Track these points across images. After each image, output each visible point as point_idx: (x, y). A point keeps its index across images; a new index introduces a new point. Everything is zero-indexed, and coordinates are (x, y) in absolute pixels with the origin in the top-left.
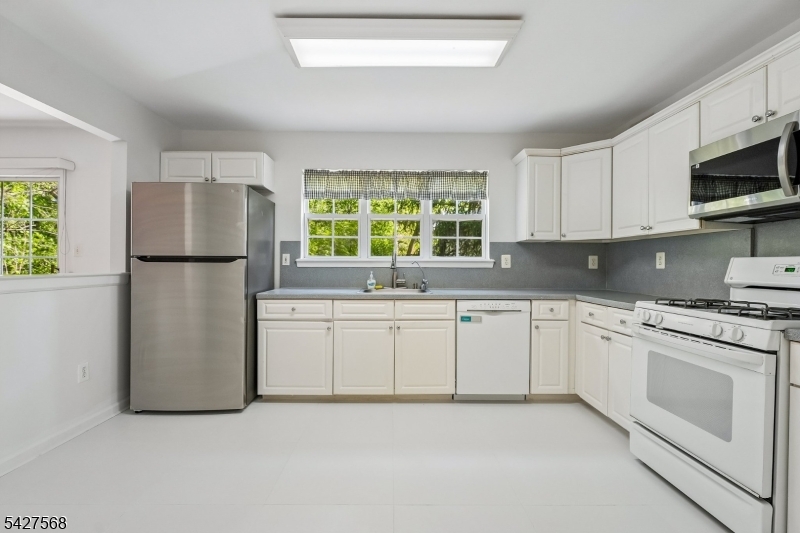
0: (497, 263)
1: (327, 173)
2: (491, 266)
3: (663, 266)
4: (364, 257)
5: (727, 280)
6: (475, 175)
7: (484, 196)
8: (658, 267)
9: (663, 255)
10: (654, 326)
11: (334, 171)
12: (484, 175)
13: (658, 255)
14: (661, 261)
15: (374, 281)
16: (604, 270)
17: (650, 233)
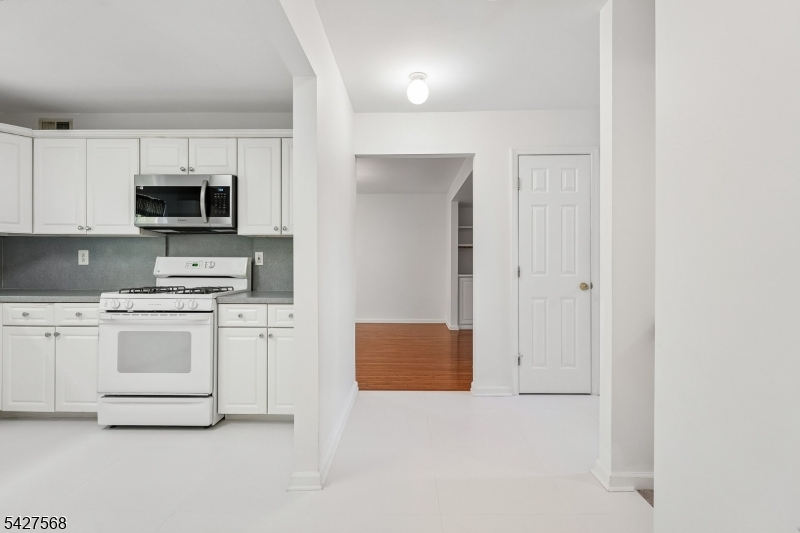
3: (86, 263)
5: (155, 273)
8: (80, 263)
9: (86, 253)
10: (126, 311)
13: (80, 252)
14: (84, 258)
16: (2, 267)
17: (89, 233)
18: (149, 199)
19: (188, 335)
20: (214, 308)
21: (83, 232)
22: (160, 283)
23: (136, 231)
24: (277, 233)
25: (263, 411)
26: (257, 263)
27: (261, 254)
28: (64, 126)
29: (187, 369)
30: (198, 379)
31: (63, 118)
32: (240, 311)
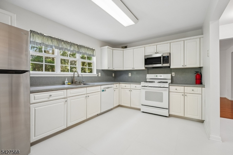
0: (98, 75)
1: (42, 35)
2: (97, 76)
4: (58, 72)
5: (147, 78)
6: (92, 49)
7: (93, 56)
8: (129, 76)
9: (130, 74)
10: (147, 86)
11: (46, 35)
12: (94, 50)
13: (129, 73)
14: (130, 75)
15: (67, 82)
16: (115, 77)
17: (134, 69)
18: (149, 61)
19: (162, 93)
20: (168, 87)
21: (133, 69)
22: (148, 80)
23: (144, 68)
24: (183, 67)
25: (183, 116)
26: (173, 75)
27: (174, 73)
28: (126, 47)
29: (162, 101)
30: (165, 104)
31: (125, 45)
32: (176, 88)
